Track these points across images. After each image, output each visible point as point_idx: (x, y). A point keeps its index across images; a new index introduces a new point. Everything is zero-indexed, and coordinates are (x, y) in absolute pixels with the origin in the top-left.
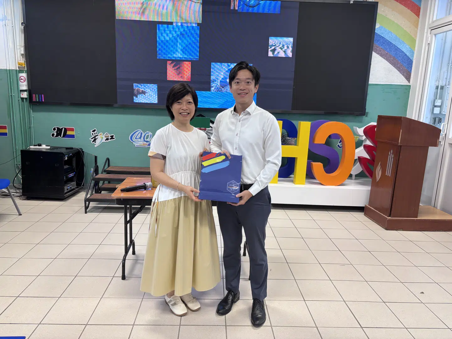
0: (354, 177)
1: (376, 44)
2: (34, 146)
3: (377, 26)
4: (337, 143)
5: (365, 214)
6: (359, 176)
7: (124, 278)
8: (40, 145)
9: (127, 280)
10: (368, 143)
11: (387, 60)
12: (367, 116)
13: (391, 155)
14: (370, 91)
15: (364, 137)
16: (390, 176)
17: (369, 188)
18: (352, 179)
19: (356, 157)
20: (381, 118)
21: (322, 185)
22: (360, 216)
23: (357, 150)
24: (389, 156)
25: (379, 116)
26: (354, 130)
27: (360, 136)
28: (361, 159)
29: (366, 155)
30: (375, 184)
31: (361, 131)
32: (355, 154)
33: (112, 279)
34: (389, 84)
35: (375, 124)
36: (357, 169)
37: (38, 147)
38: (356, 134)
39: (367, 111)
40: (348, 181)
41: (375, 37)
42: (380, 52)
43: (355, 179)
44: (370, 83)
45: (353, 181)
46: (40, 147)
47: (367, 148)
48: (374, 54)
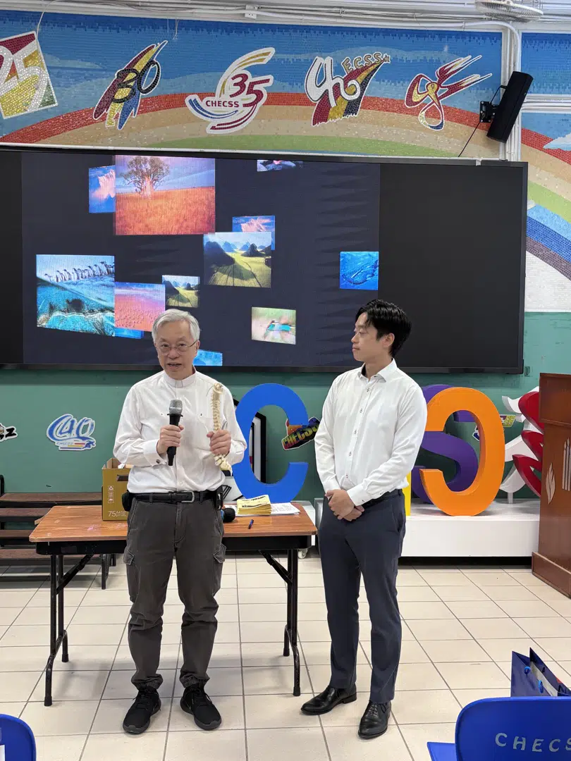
0: (510, 498)
1: (531, 239)
3: (531, 205)
5: (534, 572)
7: (49, 701)
9: (55, 705)
12: (527, 375)
13: (568, 448)
14: (528, 325)
15: (523, 418)
16: (569, 490)
18: (508, 503)
20: (544, 377)
21: (445, 514)
22: (524, 575)
24: (565, 451)
25: (542, 375)
28: (519, 462)
29: (528, 453)
31: (514, 404)
36: (515, 482)
41: (528, 224)
42: (540, 253)
43: (514, 503)
44: (526, 310)
45: (511, 506)
48: (529, 257)
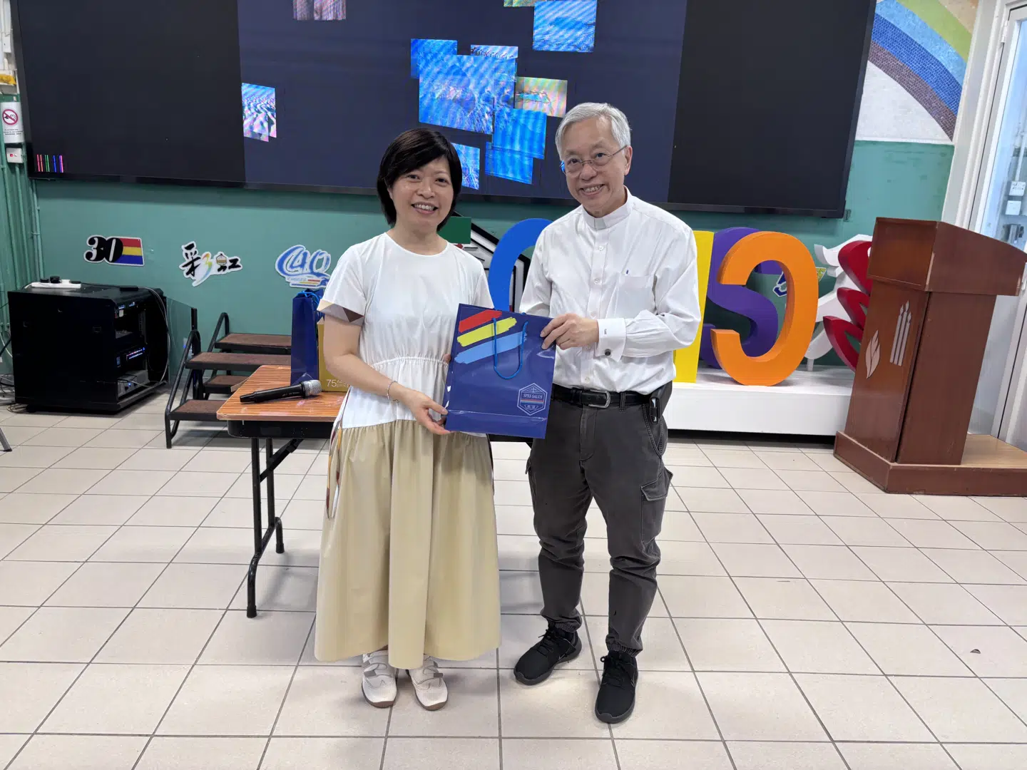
0: (810, 365)
1: (876, 44)
2: (42, 281)
4: (773, 283)
5: (836, 454)
6: (825, 362)
7: (252, 612)
8: (56, 280)
9: (261, 617)
10: (849, 284)
11: (901, 81)
12: (846, 220)
13: (906, 313)
14: (858, 158)
15: (839, 270)
16: (900, 364)
17: (847, 392)
18: (806, 370)
19: (819, 319)
20: (882, 224)
21: (736, 382)
22: (824, 457)
23: (822, 301)
24: (900, 317)
25: (878, 219)
26: (816, 252)
27: (828, 266)
28: (830, 324)
29: (842, 314)
30: (862, 384)
31: (831, 255)
32: (818, 309)
33: (224, 615)
34: (904, 141)
35: (869, 238)
36: (821, 345)
37: (50, 285)
38: (820, 262)
39: (847, 207)
40: (796, 375)
41: (875, 24)
42: (885, 63)
43: (815, 370)
44: (858, 138)
45: (809, 374)
46: (57, 285)
47: (844, 295)
48: (871, 68)
